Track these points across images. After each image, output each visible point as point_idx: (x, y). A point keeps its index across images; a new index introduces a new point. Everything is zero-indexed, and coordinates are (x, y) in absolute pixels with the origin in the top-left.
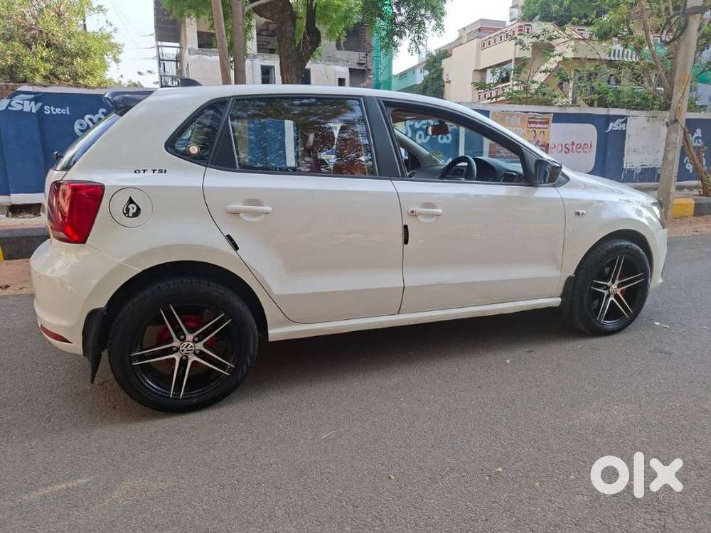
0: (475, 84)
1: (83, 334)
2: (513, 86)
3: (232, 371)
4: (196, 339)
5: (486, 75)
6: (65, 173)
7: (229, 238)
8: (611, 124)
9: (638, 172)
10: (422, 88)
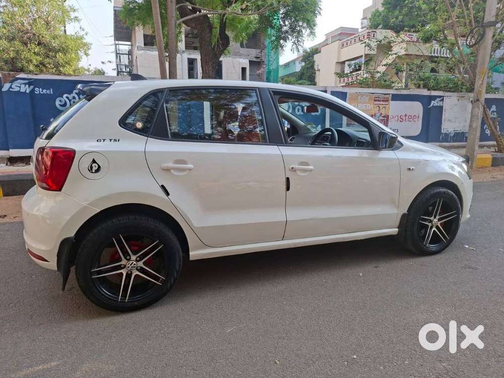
0: (337, 74)
1: (57, 256)
2: (363, 74)
3: (163, 282)
4: (138, 259)
5: (344, 66)
6: (48, 141)
7: (163, 187)
8: (433, 102)
9: (452, 135)
10: (300, 74)
